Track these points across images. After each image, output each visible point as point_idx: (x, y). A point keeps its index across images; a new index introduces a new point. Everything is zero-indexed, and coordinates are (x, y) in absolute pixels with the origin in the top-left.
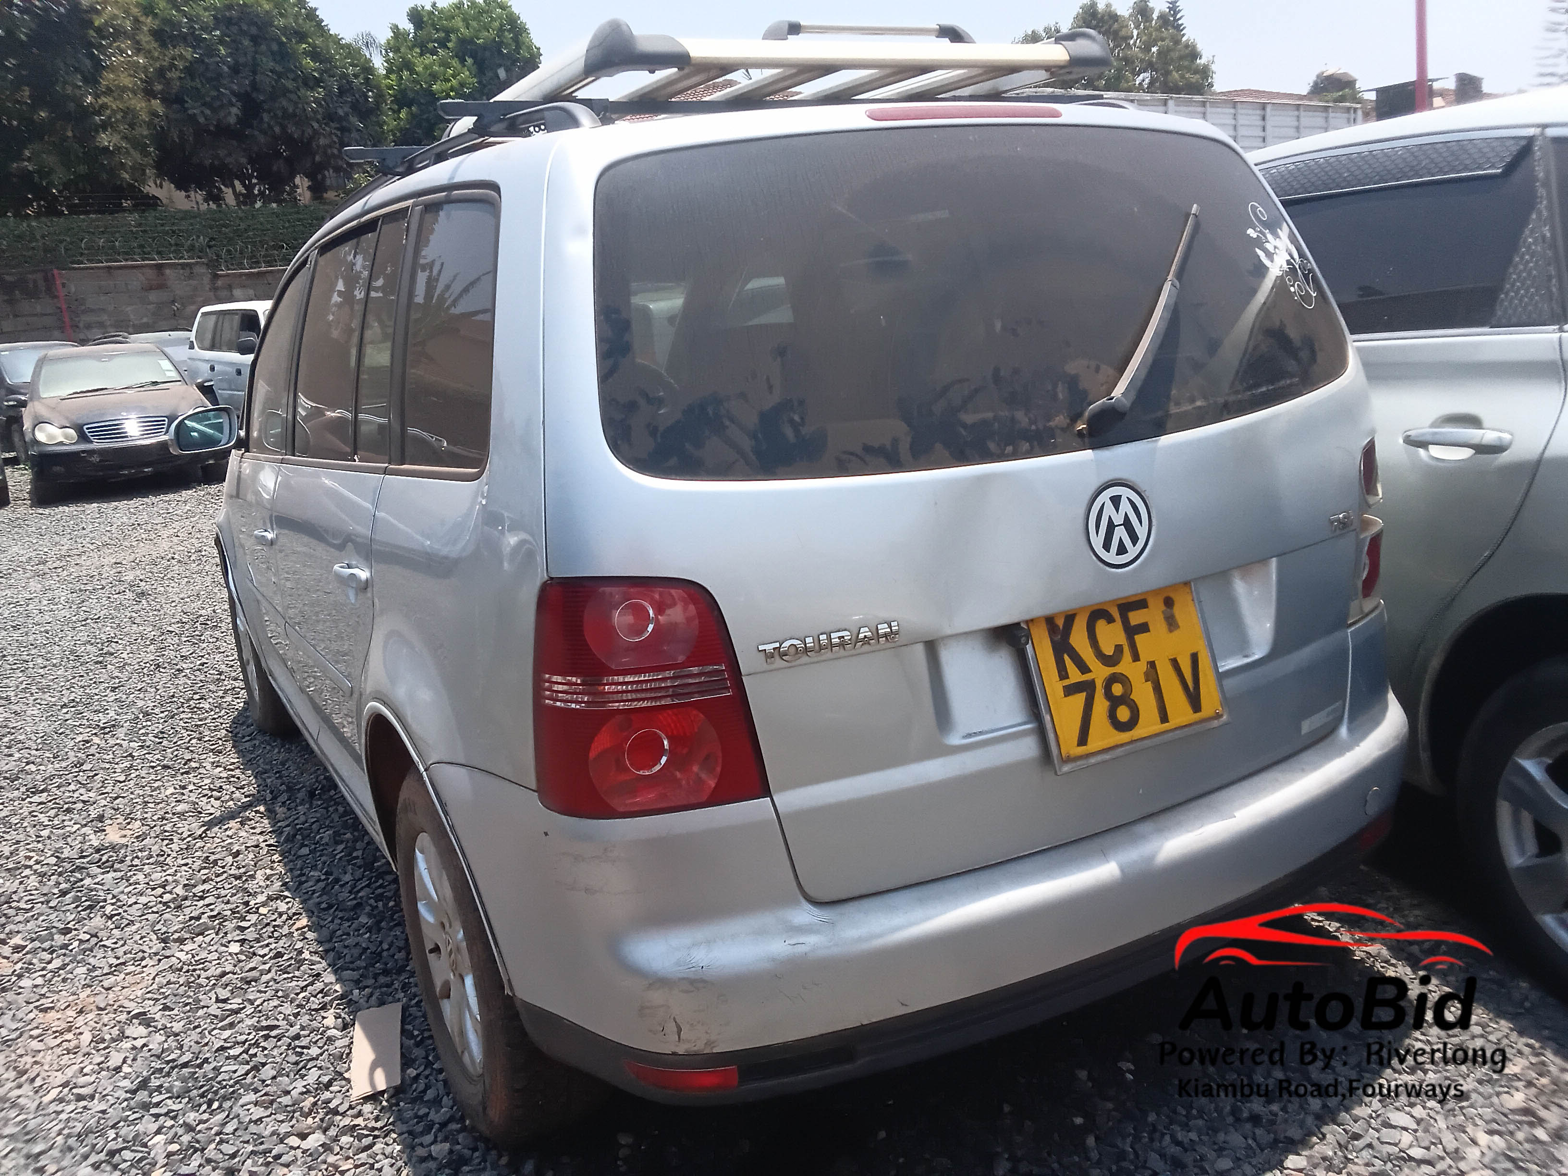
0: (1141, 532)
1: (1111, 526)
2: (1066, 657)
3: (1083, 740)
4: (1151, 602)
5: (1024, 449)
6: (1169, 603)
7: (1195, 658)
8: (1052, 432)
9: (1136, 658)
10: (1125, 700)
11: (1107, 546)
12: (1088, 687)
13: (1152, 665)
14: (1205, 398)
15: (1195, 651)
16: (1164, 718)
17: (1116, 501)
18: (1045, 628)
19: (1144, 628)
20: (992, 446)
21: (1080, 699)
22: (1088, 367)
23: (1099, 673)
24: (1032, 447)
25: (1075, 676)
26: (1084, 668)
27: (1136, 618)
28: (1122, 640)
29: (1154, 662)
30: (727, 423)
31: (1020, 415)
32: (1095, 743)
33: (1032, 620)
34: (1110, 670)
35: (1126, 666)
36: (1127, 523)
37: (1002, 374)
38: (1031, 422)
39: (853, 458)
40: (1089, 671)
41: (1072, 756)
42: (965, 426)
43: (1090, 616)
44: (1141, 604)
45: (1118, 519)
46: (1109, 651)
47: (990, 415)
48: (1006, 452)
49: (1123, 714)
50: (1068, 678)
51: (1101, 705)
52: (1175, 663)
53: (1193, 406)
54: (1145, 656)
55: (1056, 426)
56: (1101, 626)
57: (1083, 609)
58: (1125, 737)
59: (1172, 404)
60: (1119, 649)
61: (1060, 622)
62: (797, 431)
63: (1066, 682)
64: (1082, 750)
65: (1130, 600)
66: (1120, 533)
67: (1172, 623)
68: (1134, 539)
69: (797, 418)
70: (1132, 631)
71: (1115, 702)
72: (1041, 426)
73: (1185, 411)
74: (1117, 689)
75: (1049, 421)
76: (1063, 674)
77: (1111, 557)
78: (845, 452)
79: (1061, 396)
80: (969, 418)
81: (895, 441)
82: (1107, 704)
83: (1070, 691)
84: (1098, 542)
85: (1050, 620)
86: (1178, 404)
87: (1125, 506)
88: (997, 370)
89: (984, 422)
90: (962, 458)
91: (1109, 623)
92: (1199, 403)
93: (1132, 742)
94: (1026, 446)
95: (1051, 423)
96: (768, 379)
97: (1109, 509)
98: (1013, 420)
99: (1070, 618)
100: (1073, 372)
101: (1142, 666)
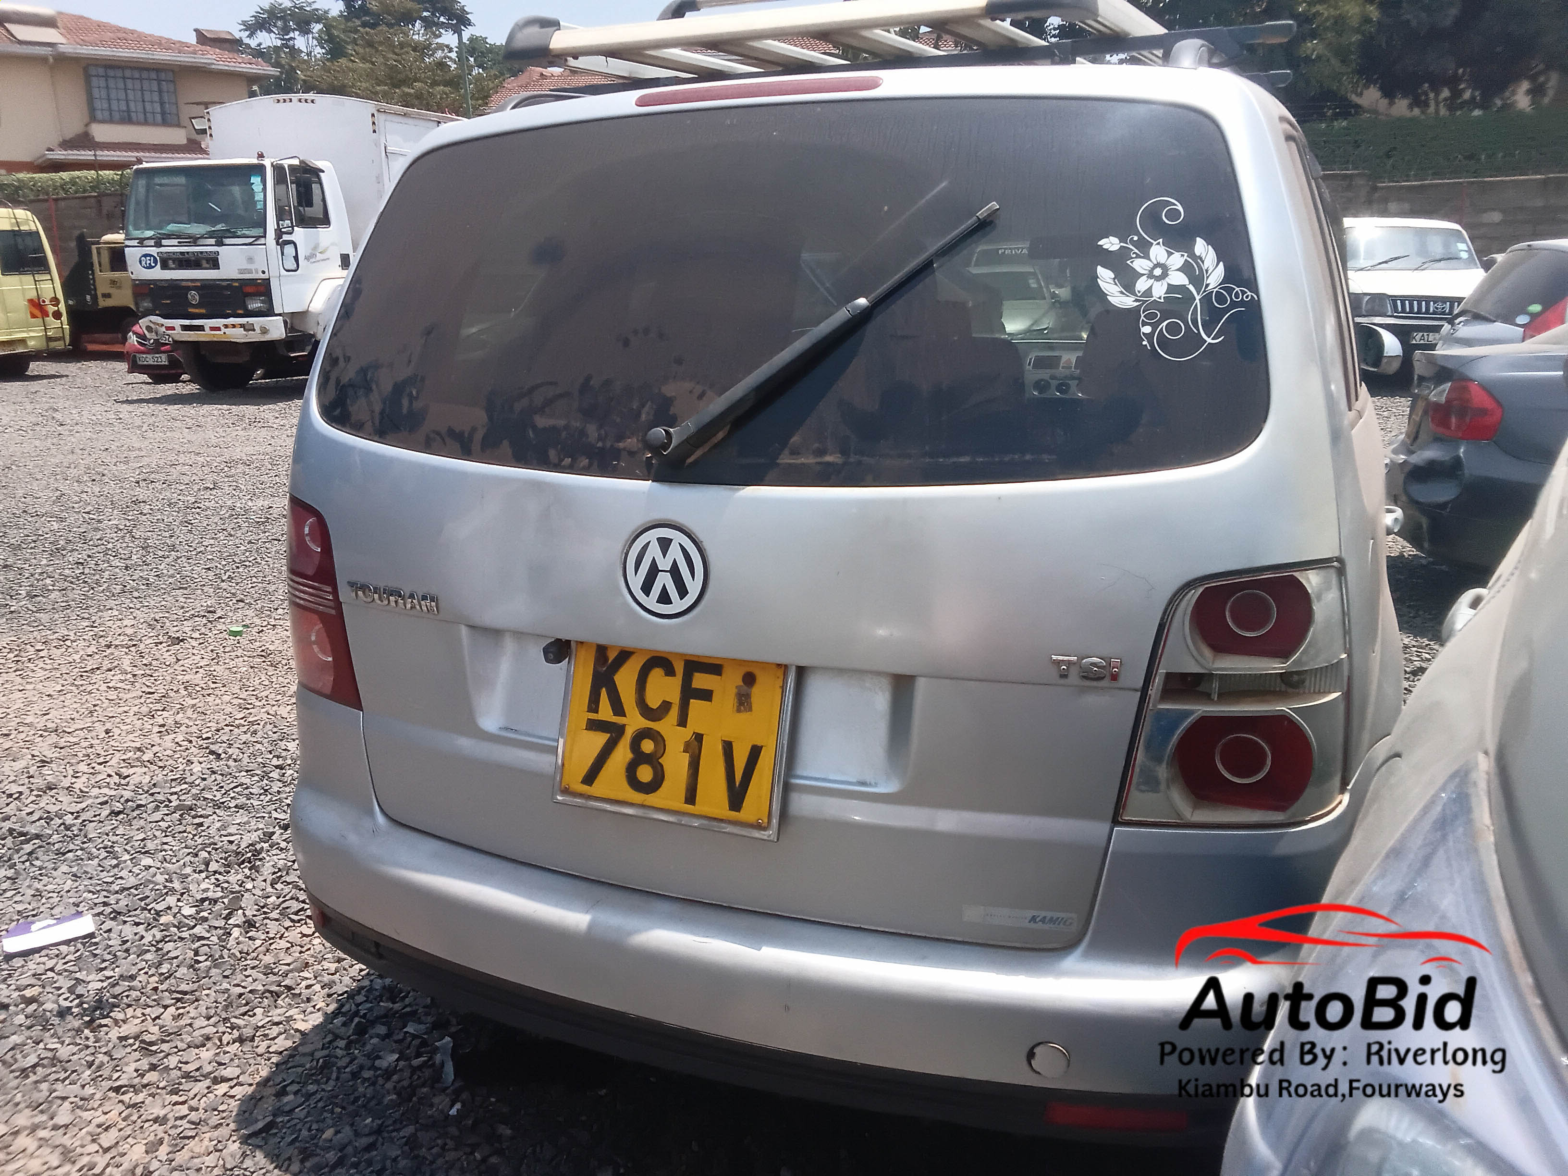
0: (694, 587)
1: (654, 571)
2: (604, 692)
3: (590, 778)
4: (727, 671)
5: (582, 465)
6: (750, 679)
7: (755, 752)
8: (616, 454)
9: (683, 722)
10: (653, 760)
11: (647, 588)
12: (615, 732)
13: (699, 738)
14: (844, 452)
15: (759, 744)
16: (691, 797)
17: (665, 544)
18: (594, 653)
19: (706, 695)
20: (552, 454)
21: (600, 739)
22: (691, 392)
23: (634, 721)
24: (590, 465)
25: (605, 713)
26: (618, 708)
27: (700, 681)
28: (675, 697)
29: (702, 735)
30: (374, 387)
31: (592, 431)
32: (599, 788)
33: (582, 643)
34: (645, 723)
35: (667, 726)
36: (675, 571)
37: (592, 383)
38: (600, 439)
39: (438, 438)
40: (623, 714)
41: (571, 789)
42: (534, 427)
43: (648, 660)
44: (714, 668)
45: (664, 564)
46: (654, 702)
47: (561, 423)
48: (563, 463)
49: (645, 774)
50: (597, 712)
51: (622, 754)
52: (728, 748)
53: (819, 460)
54: (695, 724)
55: (624, 449)
56: (656, 675)
57: (642, 651)
58: (638, 797)
59: (786, 452)
60: (666, 706)
61: (612, 656)
62: (411, 403)
63: (593, 716)
64: (585, 788)
65: (700, 660)
66: (664, 580)
67: (743, 702)
68: (683, 592)
69: (414, 393)
70: (689, 693)
71: (639, 758)
72: (608, 444)
73: (803, 464)
74: (648, 746)
75: (619, 442)
76: (593, 705)
77: (651, 602)
78: (434, 431)
79: (644, 417)
80: (541, 422)
81: (474, 430)
82: (630, 756)
83: (594, 726)
84: (637, 581)
85: (601, 650)
86: (794, 453)
87: (675, 552)
88: (588, 378)
89: (554, 429)
90: (520, 459)
91: (667, 674)
92: (829, 458)
93: (643, 806)
94: (585, 462)
95: (620, 444)
96: (411, 355)
97: (654, 551)
98: (583, 433)
99: (625, 655)
100: (669, 395)
101: (686, 734)
